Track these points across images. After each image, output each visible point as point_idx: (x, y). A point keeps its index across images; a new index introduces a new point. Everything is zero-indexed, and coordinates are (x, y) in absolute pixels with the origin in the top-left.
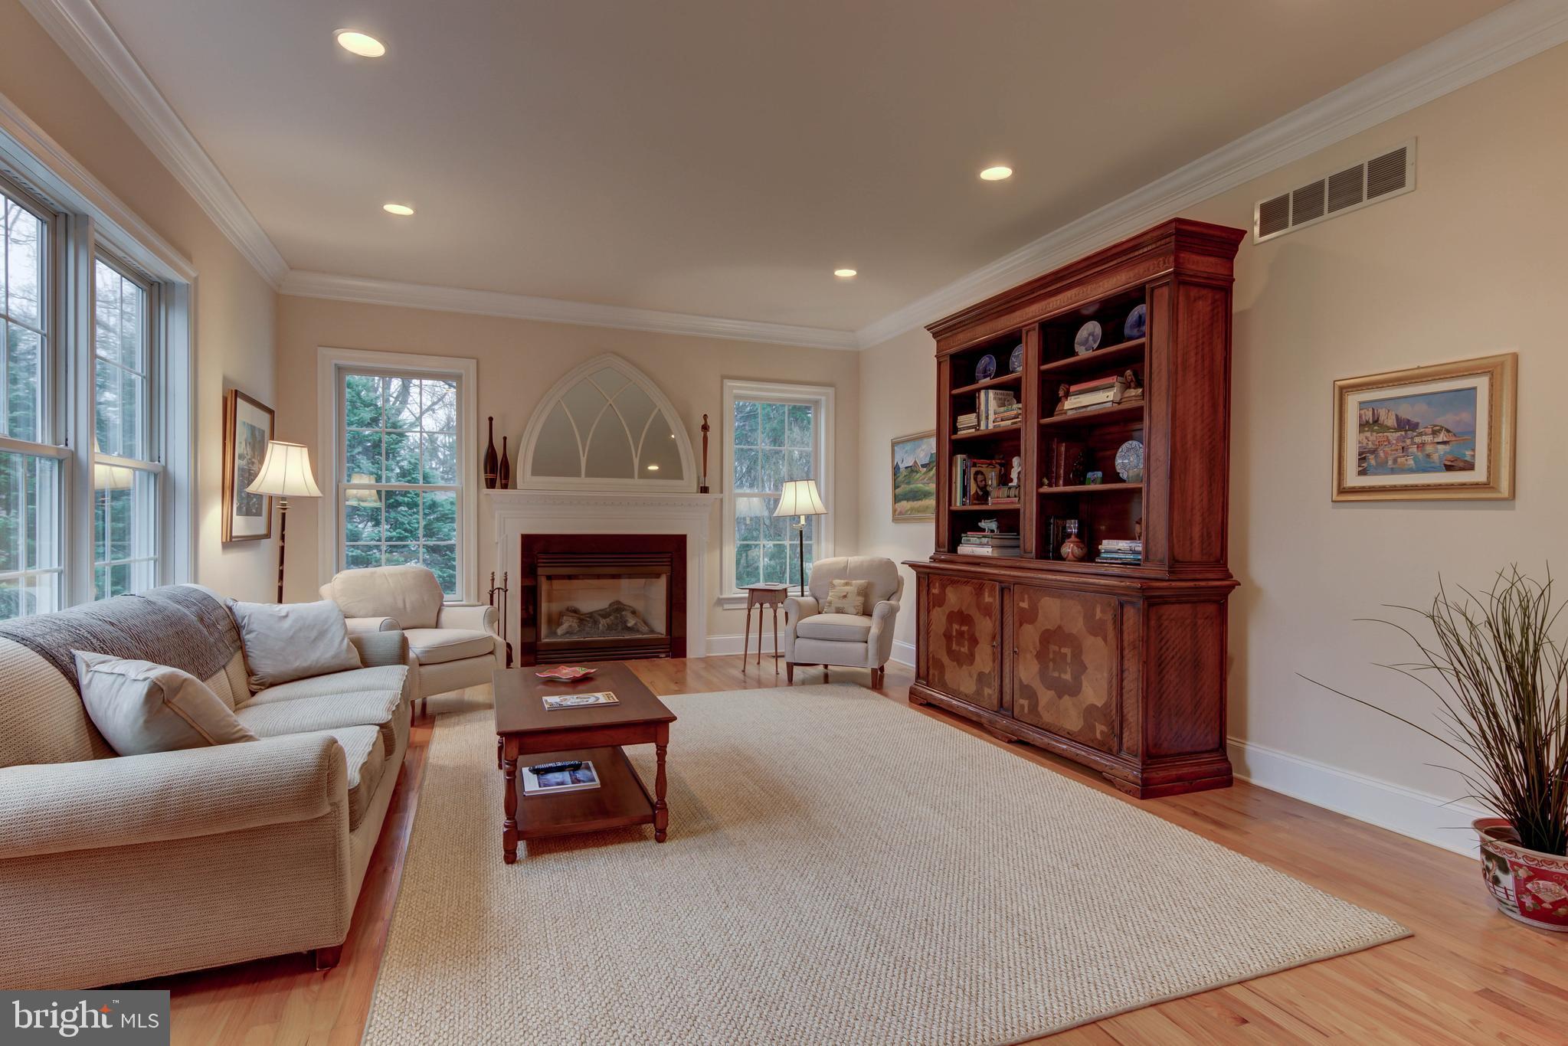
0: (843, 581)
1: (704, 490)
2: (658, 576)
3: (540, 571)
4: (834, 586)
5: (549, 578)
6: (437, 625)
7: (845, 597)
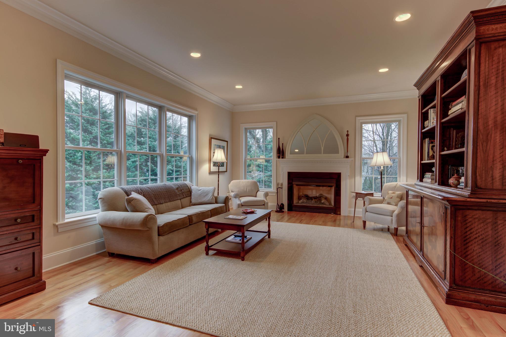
0: (392, 192)
1: (347, 157)
2: (331, 186)
3: (294, 183)
4: (388, 193)
5: (297, 185)
6: (256, 197)
7: (391, 198)
